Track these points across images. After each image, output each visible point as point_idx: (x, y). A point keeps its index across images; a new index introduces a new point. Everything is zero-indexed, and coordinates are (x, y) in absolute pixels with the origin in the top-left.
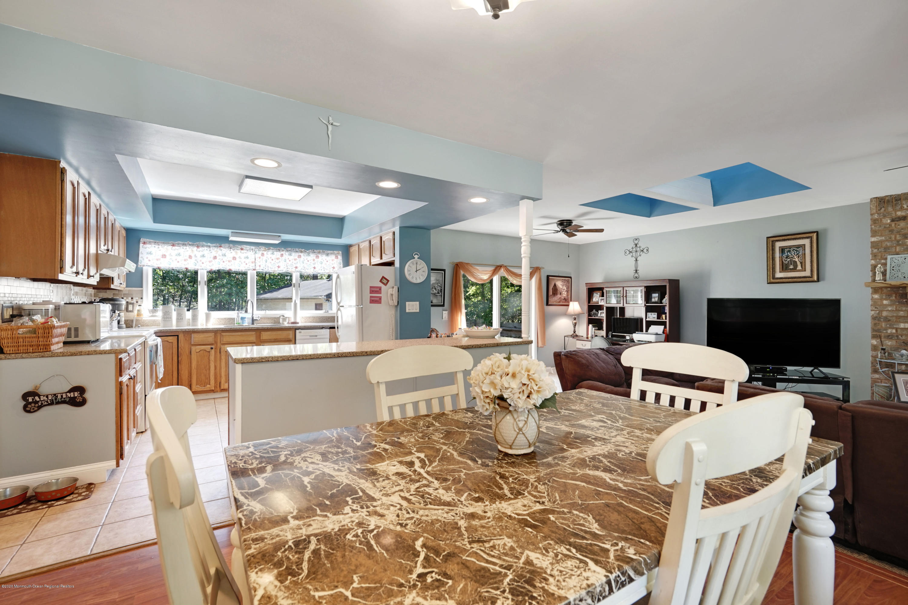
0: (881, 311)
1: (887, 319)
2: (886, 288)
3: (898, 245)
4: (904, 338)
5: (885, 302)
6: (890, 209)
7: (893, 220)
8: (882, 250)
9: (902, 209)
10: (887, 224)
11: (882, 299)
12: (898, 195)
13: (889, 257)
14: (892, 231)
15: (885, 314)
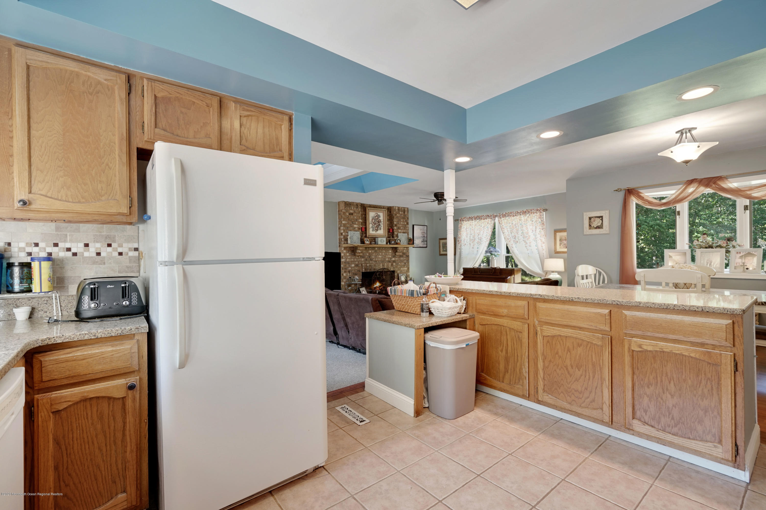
0: (346, 259)
1: (348, 263)
2: (348, 247)
3: (351, 226)
4: (353, 271)
5: (348, 254)
6: (348, 208)
7: (349, 214)
8: (346, 228)
9: (351, 209)
10: (347, 215)
11: (347, 253)
12: (350, 202)
13: (349, 232)
14: (349, 219)
15: (348, 260)
